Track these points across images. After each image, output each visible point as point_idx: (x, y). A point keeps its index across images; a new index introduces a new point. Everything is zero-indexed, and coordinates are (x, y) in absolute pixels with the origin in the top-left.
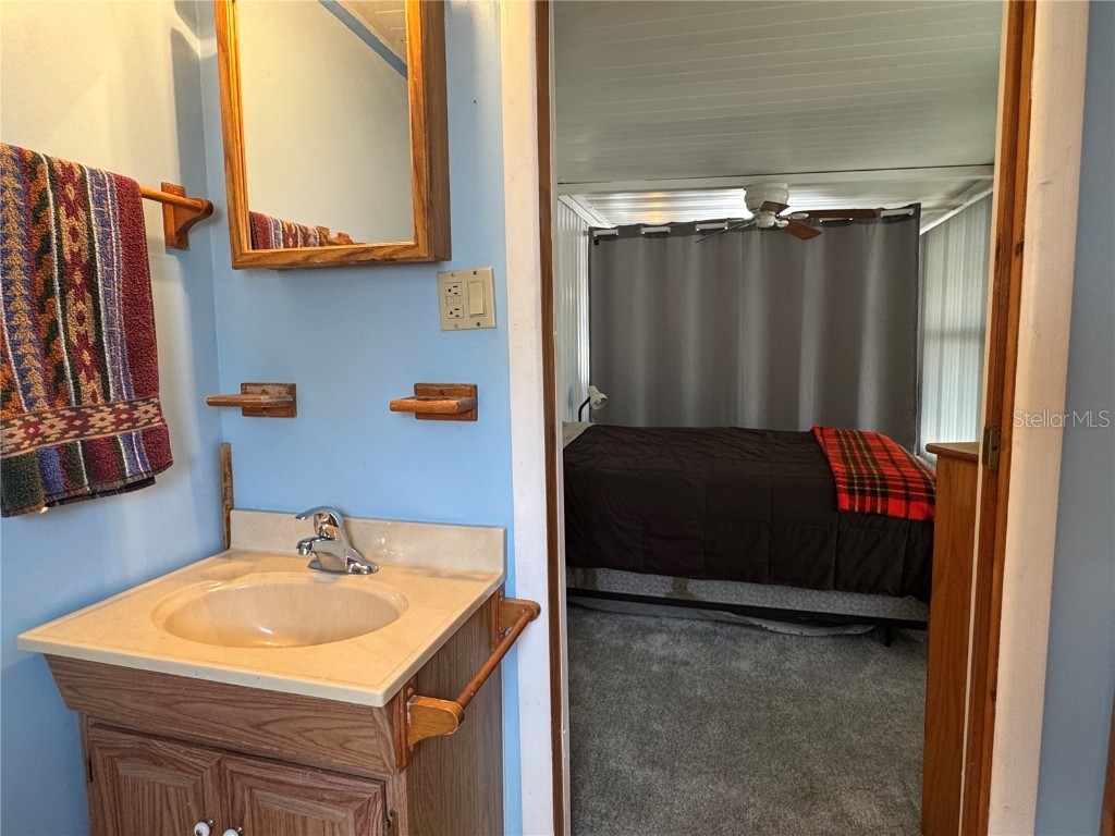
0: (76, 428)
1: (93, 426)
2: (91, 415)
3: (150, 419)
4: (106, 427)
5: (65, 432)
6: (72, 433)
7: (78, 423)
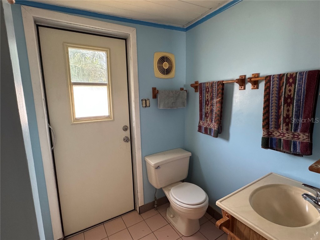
0: (282, 136)
1: (285, 136)
2: (285, 134)
3: (304, 139)
4: (289, 138)
5: (279, 136)
6: (281, 136)
7: (282, 135)
